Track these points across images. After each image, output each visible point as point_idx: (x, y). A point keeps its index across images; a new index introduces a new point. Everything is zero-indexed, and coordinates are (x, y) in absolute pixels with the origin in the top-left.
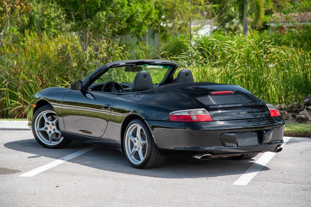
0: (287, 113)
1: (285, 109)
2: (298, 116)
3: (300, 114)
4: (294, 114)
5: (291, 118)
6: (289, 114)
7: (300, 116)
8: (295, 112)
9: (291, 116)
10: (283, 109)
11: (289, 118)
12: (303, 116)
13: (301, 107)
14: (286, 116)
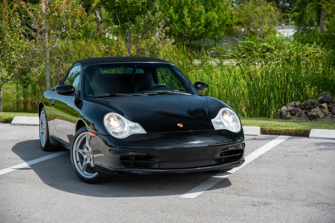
0: (300, 110)
1: (299, 107)
2: (309, 113)
3: (311, 112)
4: (307, 111)
5: (304, 115)
6: (302, 111)
7: (311, 114)
8: (308, 110)
9: (304, 113)
10: (298, 106)
11: (301, 115)
12: (315, 114)
13: (314, 105)
14: (299, 113)
